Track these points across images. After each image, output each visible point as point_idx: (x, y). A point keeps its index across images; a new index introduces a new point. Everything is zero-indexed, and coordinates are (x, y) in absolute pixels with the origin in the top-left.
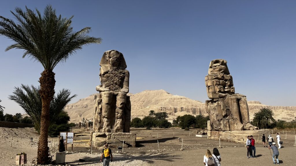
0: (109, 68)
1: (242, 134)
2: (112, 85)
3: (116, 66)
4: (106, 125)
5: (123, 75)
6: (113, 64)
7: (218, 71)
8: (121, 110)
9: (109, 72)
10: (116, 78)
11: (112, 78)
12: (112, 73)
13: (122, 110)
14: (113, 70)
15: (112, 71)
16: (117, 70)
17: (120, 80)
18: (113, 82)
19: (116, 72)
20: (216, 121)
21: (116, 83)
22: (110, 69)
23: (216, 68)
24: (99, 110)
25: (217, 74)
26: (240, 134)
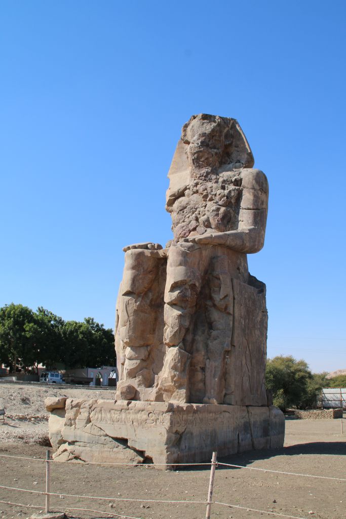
0: (188, 179)
2: (194, 229)
3: (208, 165)
5: (232, 187)
6: (197, 161)
8: (176, 312)
9: (187, 192)
10: (209, 203)
12: (197, 192)
13: (179, 313)
14: (201, 181)
15: (197, 184)
16: (214, 177)
17: (223, 209)
18: (197, 219)
19: (209, 184)
21: (208, 220)
22: (191, 181)
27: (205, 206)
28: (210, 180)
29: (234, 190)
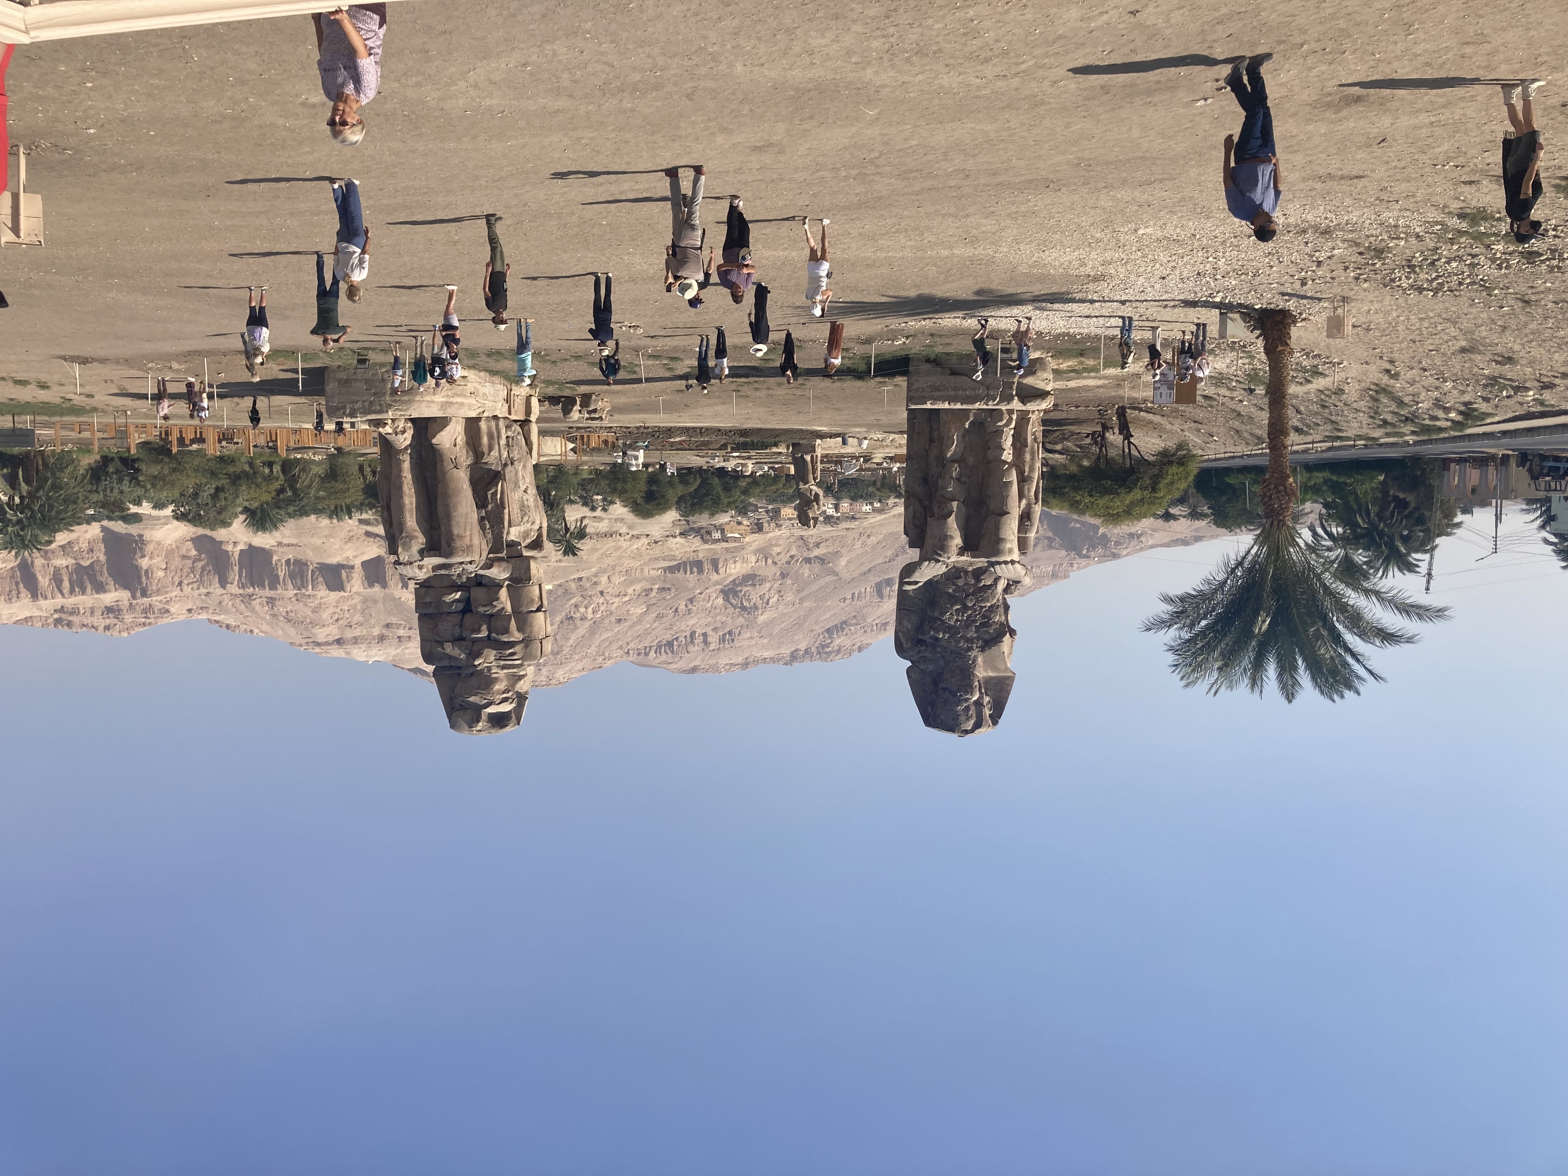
0: (980, 660)
1: (451, 403)
2: (967, 596)
4: (1004, 438)
5: (926, 638)
7: (496, 678)
9: (981, 644)
11: (969, 622)
12: (968, 640)
14: (963, 652)
15: (968, 650)
18: (965, 608)
20: (520, 460)
21: (953, 605)
22: (976, 657)
23: (504, 693)
24: (1026, 492)
25: (498, 667)
26: (457, 403)
27: (957, 620)
28: (952, 652)
29: (923, 634)
